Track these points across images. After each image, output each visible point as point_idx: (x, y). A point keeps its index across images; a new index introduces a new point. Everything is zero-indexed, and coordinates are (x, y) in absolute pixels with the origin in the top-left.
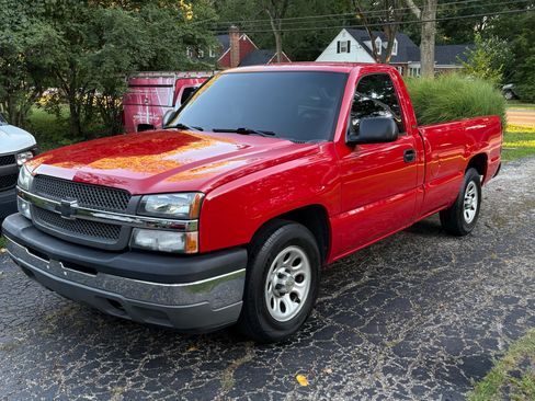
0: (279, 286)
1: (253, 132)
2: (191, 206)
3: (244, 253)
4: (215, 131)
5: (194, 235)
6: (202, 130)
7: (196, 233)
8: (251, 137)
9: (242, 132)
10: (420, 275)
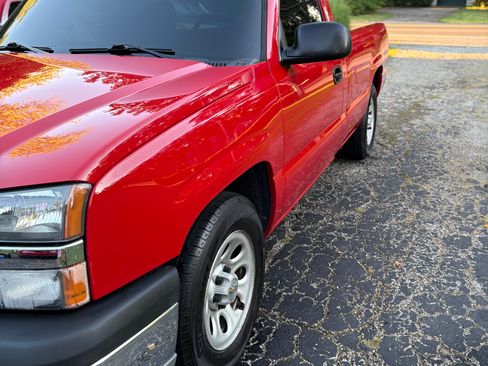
0: (217, 298)
1: (139, 51)
2: (65, 211)
3: (173, 274)
4: (74, 52)
5: (79, 272)
6: (51, 52)
7: (83, 266)
8: (135, 59)
9: (119, 51)
10: (348, 219)
